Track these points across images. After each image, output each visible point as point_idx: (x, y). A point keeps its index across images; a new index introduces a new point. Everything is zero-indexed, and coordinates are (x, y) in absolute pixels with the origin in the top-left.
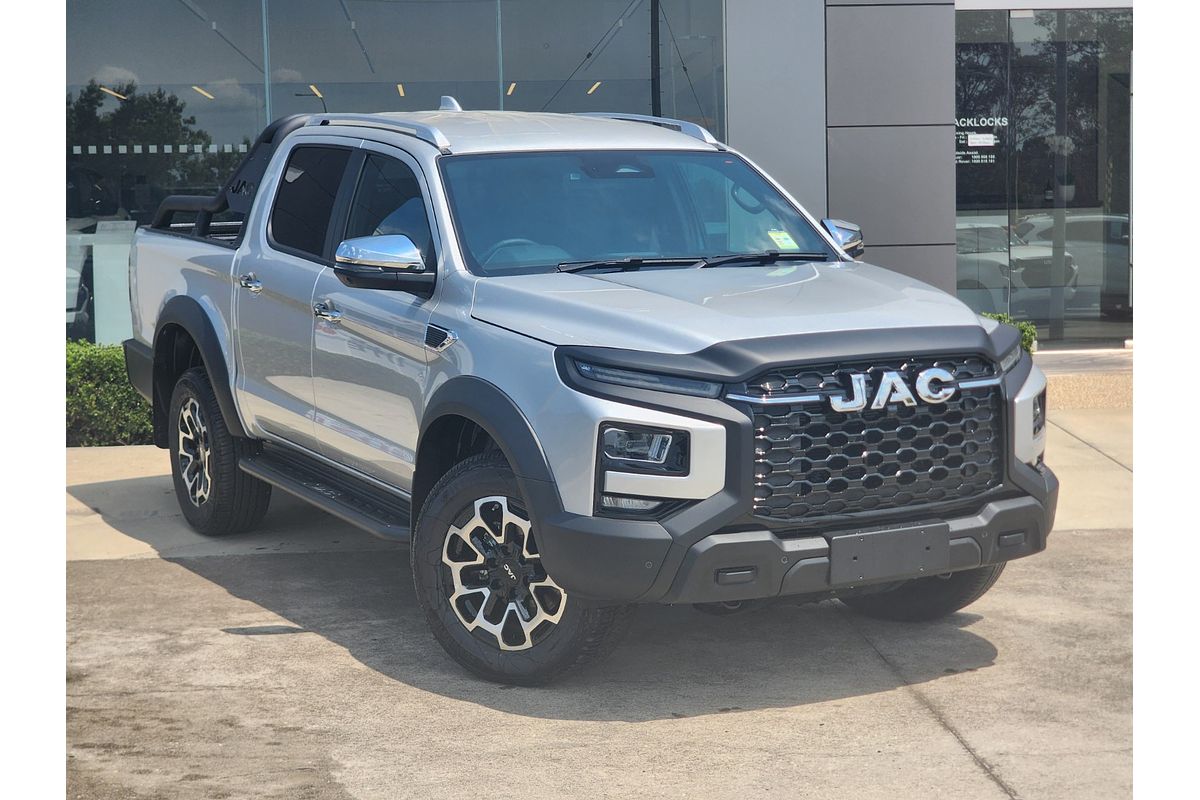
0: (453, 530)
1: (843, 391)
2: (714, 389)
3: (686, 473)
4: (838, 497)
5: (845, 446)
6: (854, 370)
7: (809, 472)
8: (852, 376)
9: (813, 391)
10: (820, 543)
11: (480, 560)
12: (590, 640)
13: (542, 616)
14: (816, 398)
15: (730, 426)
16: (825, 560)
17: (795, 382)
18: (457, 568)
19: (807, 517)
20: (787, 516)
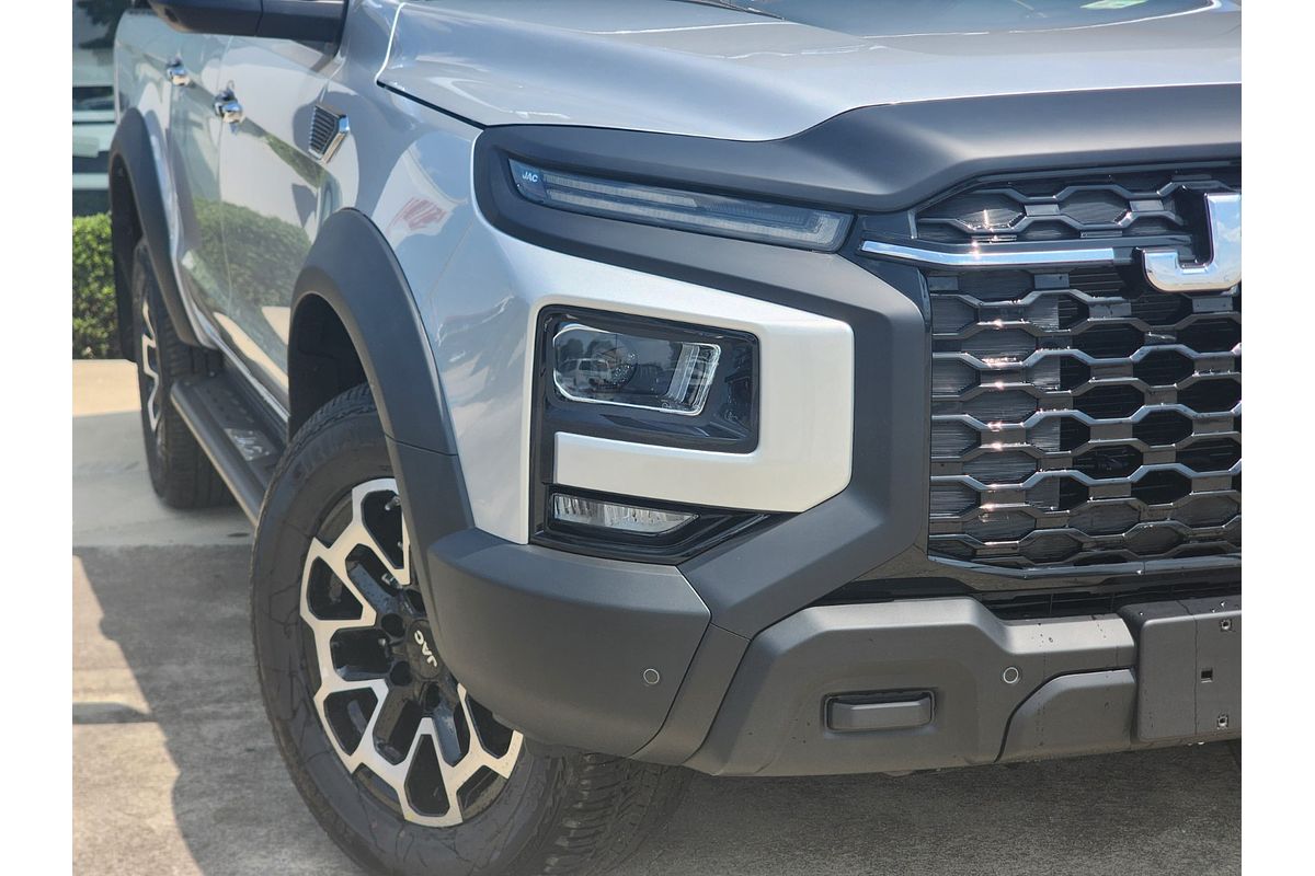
0: (317, 550)
1: (1186, 238)
2: (828, 229)
3: (749, 443)
4: (1163, 517)
5: (1186, 383)
6: (1216, 184)
7: (1081, 450)
8: (1213, 199)
9: (1098, 235)
10: (1109, 633)
11: (368, 617)
12: (573, 824)
13: (478, 757)
14: (1106, 254)
15: (865, 322)
16: (1124, 677)
17: (1050, 211)
18: (324, 631)
19: (1077, 563)
20: (1022, 560)
